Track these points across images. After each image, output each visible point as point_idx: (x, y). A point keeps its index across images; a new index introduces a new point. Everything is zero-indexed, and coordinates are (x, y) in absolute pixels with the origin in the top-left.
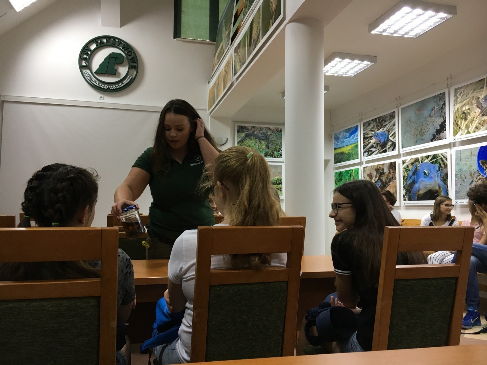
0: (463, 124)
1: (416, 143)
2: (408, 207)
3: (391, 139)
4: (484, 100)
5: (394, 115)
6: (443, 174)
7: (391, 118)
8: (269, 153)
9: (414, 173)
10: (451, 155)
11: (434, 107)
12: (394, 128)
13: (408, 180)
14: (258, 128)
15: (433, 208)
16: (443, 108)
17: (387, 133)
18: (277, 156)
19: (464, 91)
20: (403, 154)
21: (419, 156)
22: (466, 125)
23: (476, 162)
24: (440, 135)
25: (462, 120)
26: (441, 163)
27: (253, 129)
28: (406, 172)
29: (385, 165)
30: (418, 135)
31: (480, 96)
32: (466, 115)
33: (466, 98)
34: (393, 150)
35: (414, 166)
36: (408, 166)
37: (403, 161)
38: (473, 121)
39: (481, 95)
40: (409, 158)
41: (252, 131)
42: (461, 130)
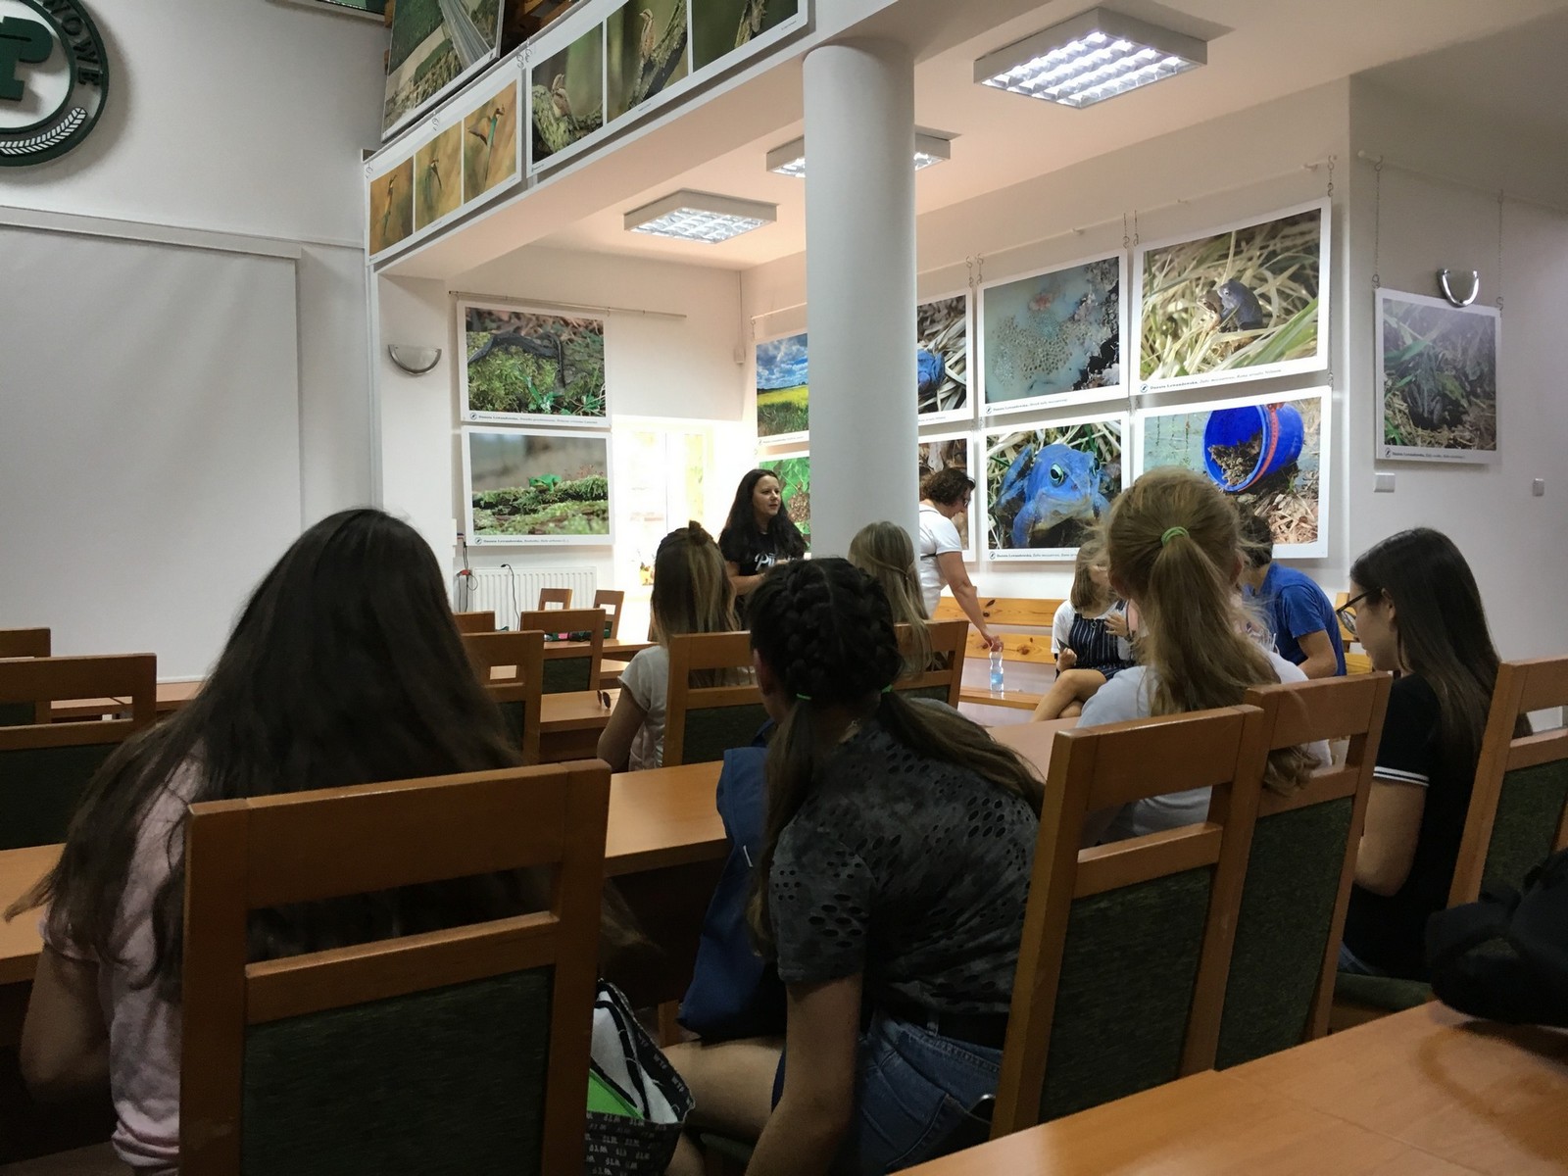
0: (1169, 348)
1: (1030, 390)
2: (999, 567)
3: (952, 373)
4: (1230, 289)
5: (960, 307)
6: (1108, 479)
7: (952, 314)
8: (567, 400)
9: (1022, 474)
10: (1132, 428)
11: (1086, 296)
12: (961, 344)
13: (1003, 492)
14: (530, 319)
15: (1074, 567)
16: (1110, 299)
17: (938, 356)
18: (589, 411)
19: (1171, 261)
20: (987, 418)
21: (1038, 427)
22: (1177, 353)
23: (1201, 449)
24: (1100, 373)
25: (1166, 337)
26: (1103, 448)
27: (514, 320)
28: (997, 471)
29: (931, 447)
30: (1036, 368)
31: (1216, 279)
32: (1176, 324)
33: (1180, 279)
34: (957, 406)
35: (1024, 455)
36: (1003, 454)
37: (988, 438)
38: (1196, 342)
39: (1220, 275)
40: (1006, 433)
41: (511, 329)
42: (1164, 364)
